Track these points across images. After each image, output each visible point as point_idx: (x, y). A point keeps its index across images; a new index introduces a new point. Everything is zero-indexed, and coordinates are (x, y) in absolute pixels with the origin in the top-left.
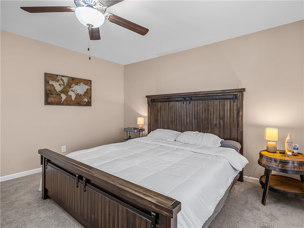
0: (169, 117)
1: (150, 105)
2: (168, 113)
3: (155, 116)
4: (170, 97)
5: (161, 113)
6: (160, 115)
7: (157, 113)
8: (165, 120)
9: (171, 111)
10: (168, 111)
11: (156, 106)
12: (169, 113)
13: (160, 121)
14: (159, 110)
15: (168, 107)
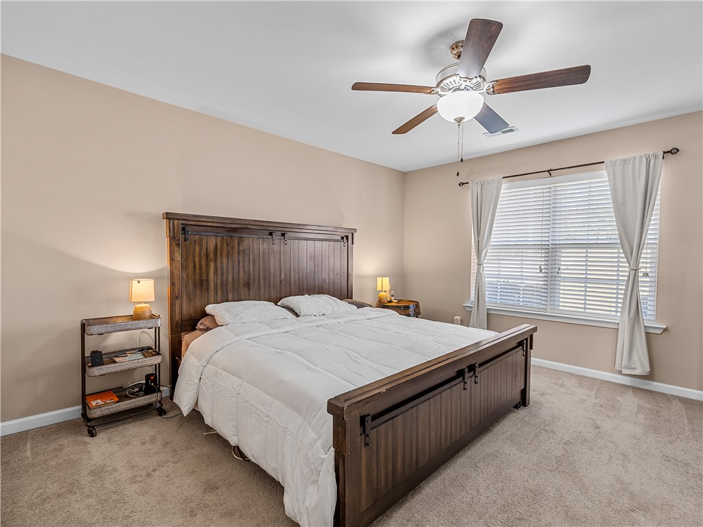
0: (241, 271)
1: (179, 240)
2: (239, 262)
3: (197, 271)
4: (245, 226)
5: (219, 264)
6: (216, 269)
7: (204, 264)
8: (230, 279)
9: (246, 259)
10: (239, 259)
11: (201, 245)
12: (241, 264)
13: (216, 285)
14: (212, 255)
15: (239, 249)
